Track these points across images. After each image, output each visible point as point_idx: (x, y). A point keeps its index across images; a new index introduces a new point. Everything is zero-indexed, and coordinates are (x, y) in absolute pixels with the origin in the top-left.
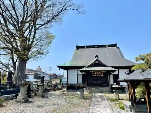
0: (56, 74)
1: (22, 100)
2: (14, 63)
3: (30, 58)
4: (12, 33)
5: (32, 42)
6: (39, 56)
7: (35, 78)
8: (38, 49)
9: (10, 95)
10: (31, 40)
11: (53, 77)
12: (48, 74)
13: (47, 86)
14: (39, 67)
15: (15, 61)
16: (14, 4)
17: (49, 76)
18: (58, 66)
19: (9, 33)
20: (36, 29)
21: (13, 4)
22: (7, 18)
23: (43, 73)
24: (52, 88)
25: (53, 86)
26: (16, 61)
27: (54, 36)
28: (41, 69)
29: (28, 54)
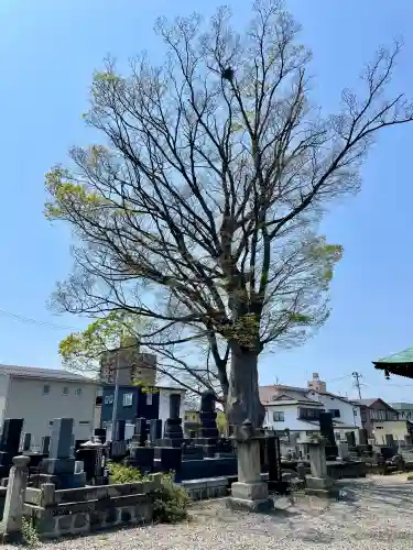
0: (386, 401)
1: (250, 501)
2: (221, 364)
3: (266, 341)
4: (201, 267)
5: (264, 282)
6: (296, 328)
7: (304, 417)
8: (289, 306)
9: (212, 480)
10: (258, 277)
11: (374, 415)
12: (350, 403)
13: (351, 450)
14: (316, 376)
15: (222, 358)
16: (194, 179)
17: (358, 410)
18: (379, 365)
19: (193, 270)
20: (268, 238)
21: (192, 181)
22: (183, 226)
23: (333, 397)
24: (374, 458)
25: (377, 450)
26: (226, 358)
27: (339, 248)
28: (322, 384)
29: (257, 328)
